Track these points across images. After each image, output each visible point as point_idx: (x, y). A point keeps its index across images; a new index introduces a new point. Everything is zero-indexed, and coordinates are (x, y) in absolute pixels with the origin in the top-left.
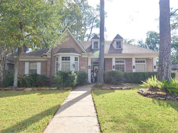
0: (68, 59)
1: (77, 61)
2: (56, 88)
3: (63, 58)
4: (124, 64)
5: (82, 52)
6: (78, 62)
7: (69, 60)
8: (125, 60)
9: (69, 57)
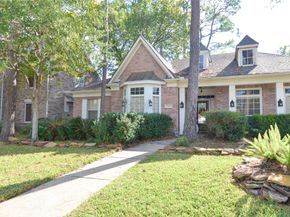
0: (140, 91)
1: (158, 93)
2: (94, 144)
3: (132, 89)
4: (260, 96)
5: (167, 77)
6: (160, 95)
7: (143, 93)
8: (260, 89)
9: (143, 89)
